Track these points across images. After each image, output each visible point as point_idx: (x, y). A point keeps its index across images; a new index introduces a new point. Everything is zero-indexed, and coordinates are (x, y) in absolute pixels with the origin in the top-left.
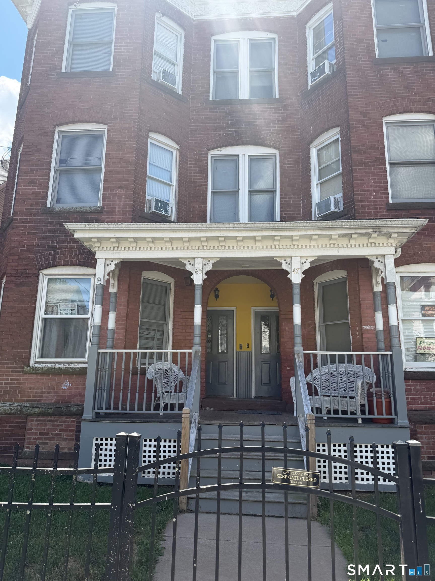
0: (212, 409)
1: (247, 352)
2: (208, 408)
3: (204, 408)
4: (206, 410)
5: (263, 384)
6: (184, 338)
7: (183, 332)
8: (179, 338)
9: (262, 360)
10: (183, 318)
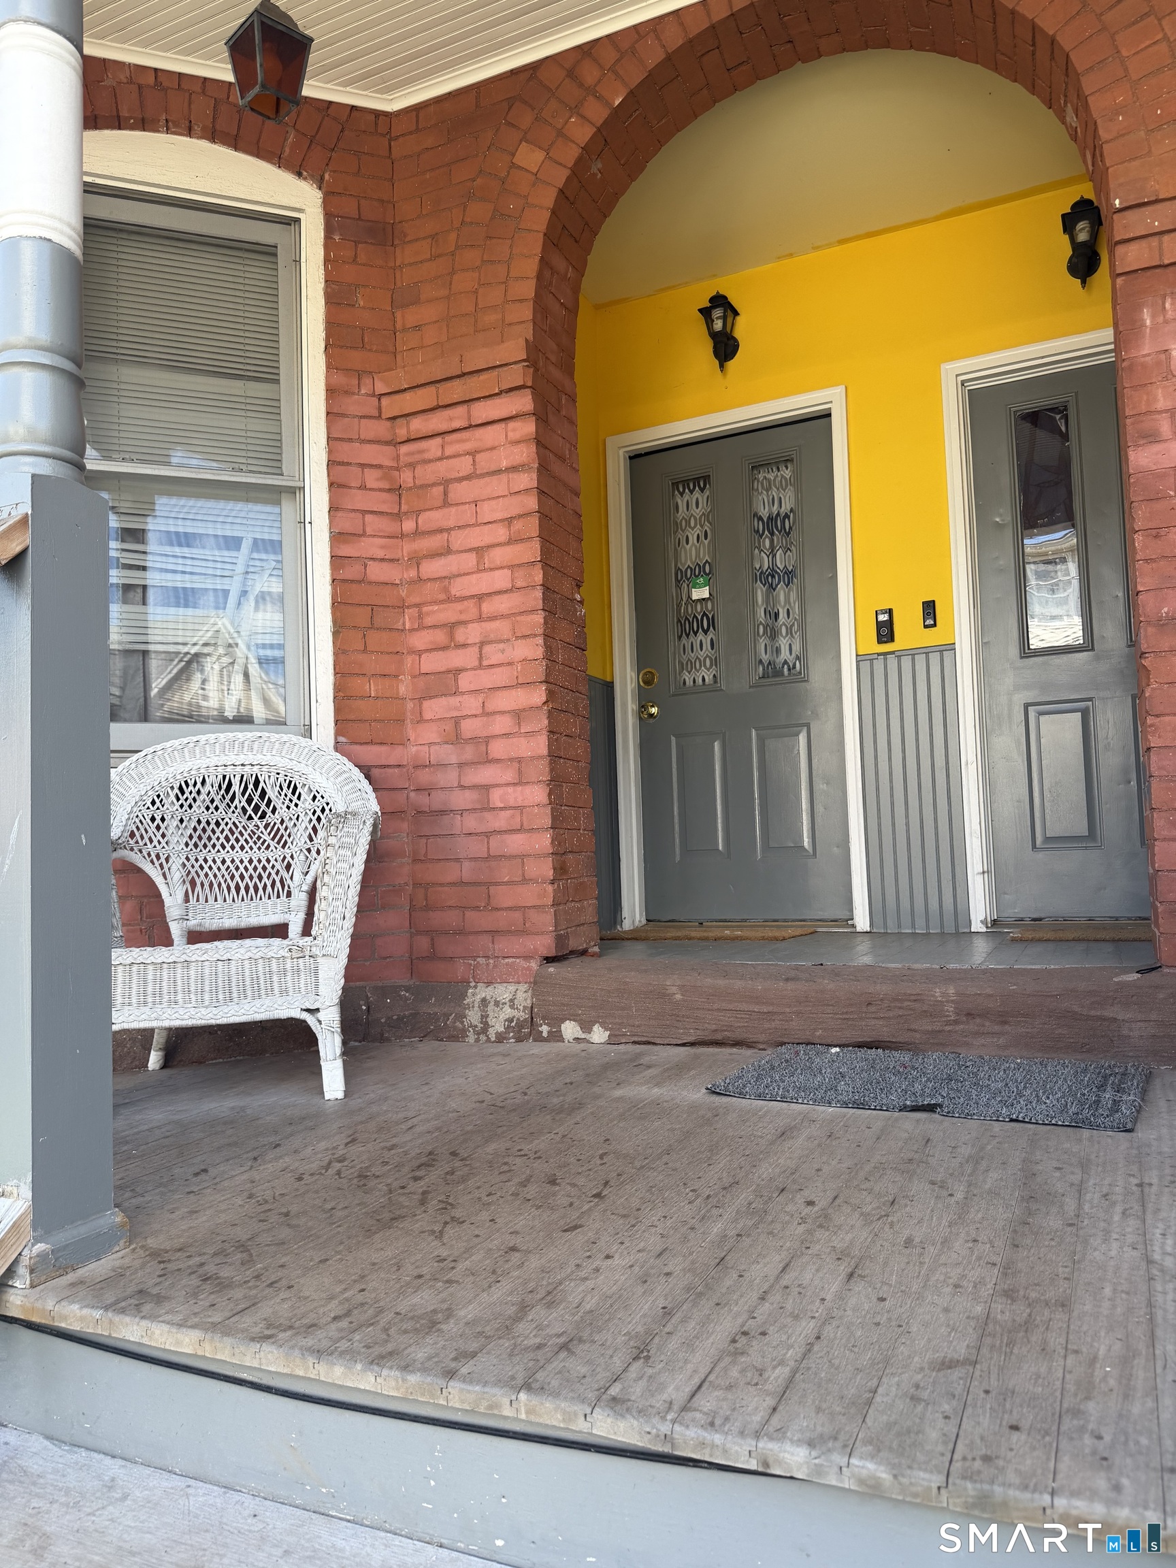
0: (599, 1035)
1: (927, 651)
2: (570, 1029)
3: (545, 1029)
4: (556, 1036)
5: (1047, 839)
6: (413, 573)
7: (402, 536)
8: (377, 572)
9: (1030, 696)
10: (394, 443)
